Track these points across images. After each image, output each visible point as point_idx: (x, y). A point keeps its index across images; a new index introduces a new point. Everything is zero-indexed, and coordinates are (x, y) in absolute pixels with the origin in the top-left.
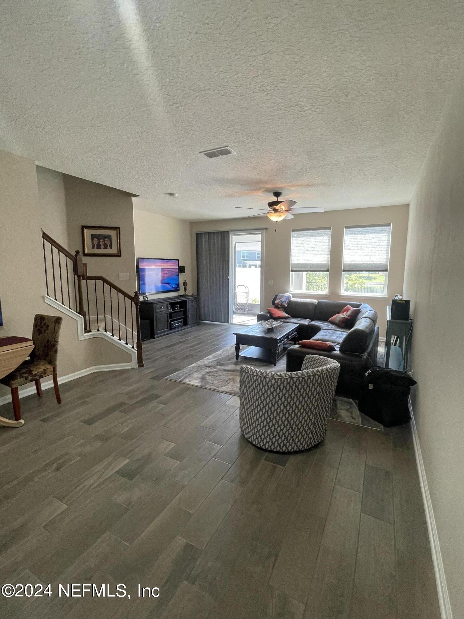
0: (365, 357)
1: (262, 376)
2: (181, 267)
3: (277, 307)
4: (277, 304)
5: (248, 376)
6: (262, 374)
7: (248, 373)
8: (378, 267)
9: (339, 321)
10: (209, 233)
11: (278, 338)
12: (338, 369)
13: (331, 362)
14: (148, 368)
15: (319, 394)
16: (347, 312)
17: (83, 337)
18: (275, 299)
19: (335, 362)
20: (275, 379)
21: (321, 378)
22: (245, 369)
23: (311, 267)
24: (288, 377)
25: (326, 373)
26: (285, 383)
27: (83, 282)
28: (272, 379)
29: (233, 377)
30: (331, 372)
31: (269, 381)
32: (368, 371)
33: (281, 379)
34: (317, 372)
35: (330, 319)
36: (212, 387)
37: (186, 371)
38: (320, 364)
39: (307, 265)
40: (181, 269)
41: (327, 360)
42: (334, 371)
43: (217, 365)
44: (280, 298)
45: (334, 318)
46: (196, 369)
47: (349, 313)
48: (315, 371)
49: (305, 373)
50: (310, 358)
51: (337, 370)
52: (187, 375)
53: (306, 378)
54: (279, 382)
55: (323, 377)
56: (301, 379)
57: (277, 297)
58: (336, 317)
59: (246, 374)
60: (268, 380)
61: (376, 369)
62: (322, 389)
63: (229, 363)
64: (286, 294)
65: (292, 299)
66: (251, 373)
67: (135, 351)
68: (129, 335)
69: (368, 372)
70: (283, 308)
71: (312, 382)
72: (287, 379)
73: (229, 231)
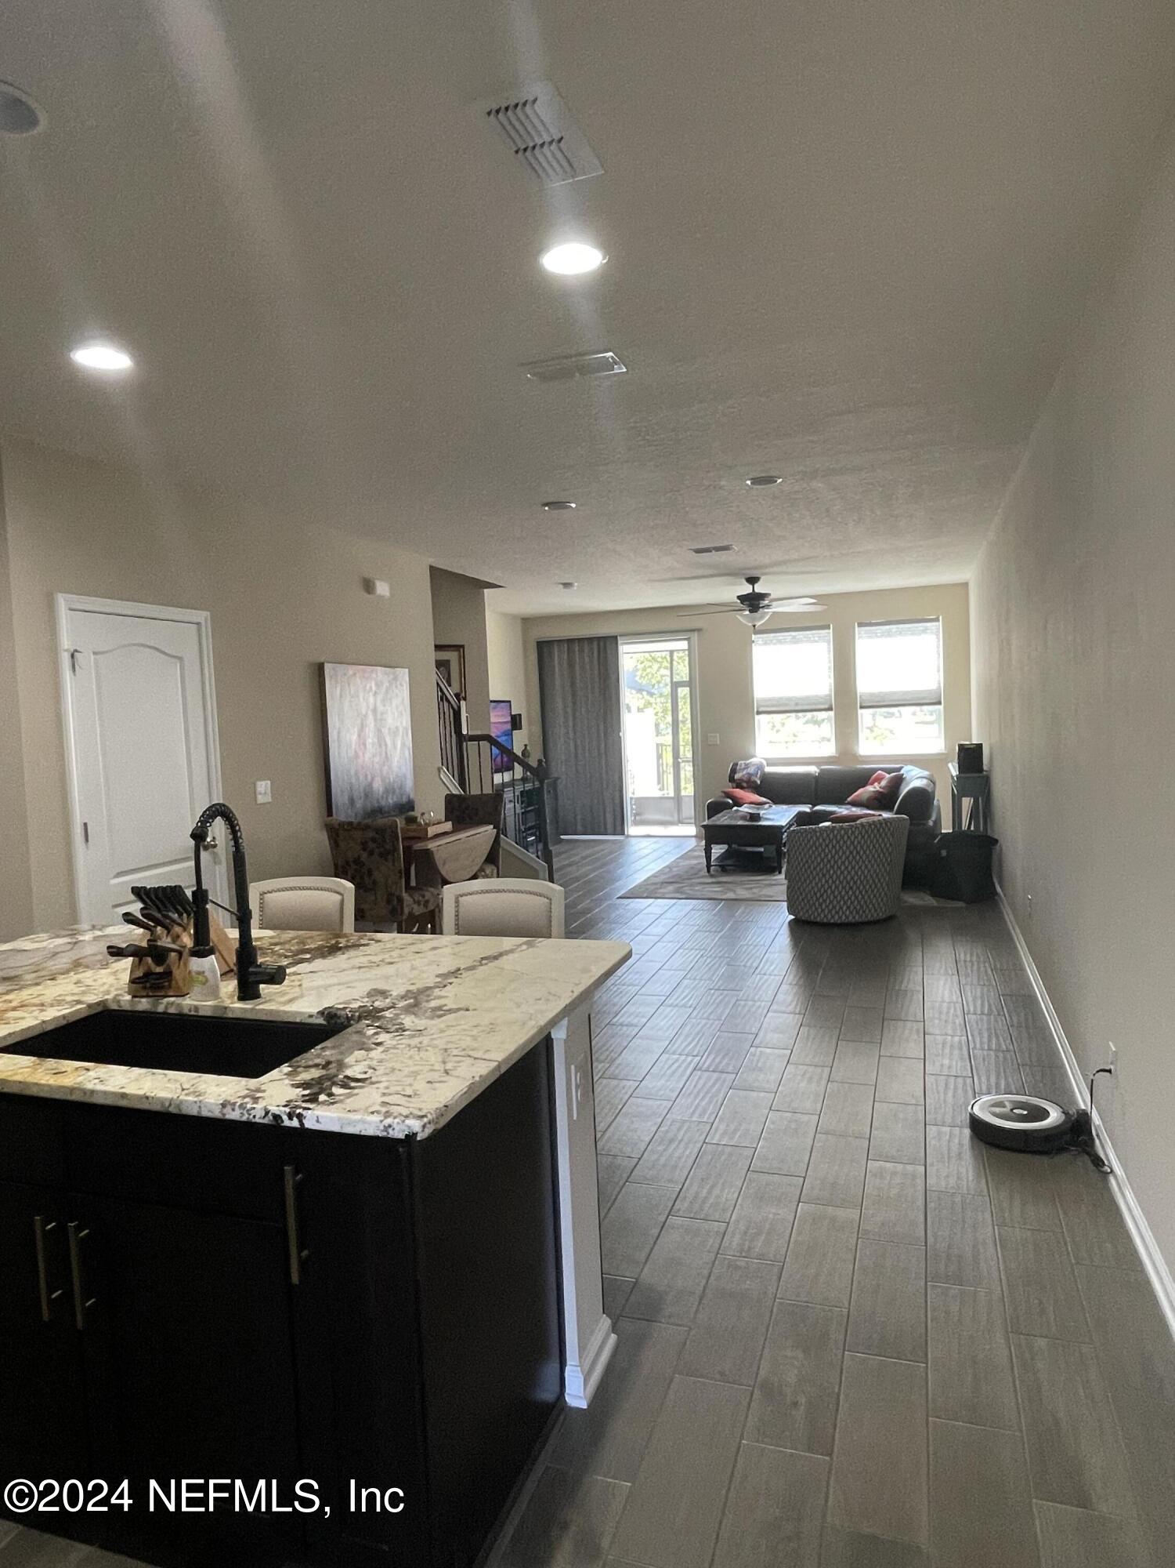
2: (515, 715)
3: (739, 786)
4: (739, 779)
8: (924, 698)
9: (868, 799)
10: (570, 641)
16: (879, 783)
18: (734, 771)
23: (797, 704)
32: (935, 840)
35: (849, 799)
39: (790, 699)
40: (516, 722)
44: (744, 769)
45: (858, 796)
47: (883, 783)
57: (738, 767)
58: (861, 793)
61: (946, 836)
64: (753, 760)
65: (768, 769)
67: (544, 863)
69: (934, 842)
70: (752, 788)
73: (616, 637)
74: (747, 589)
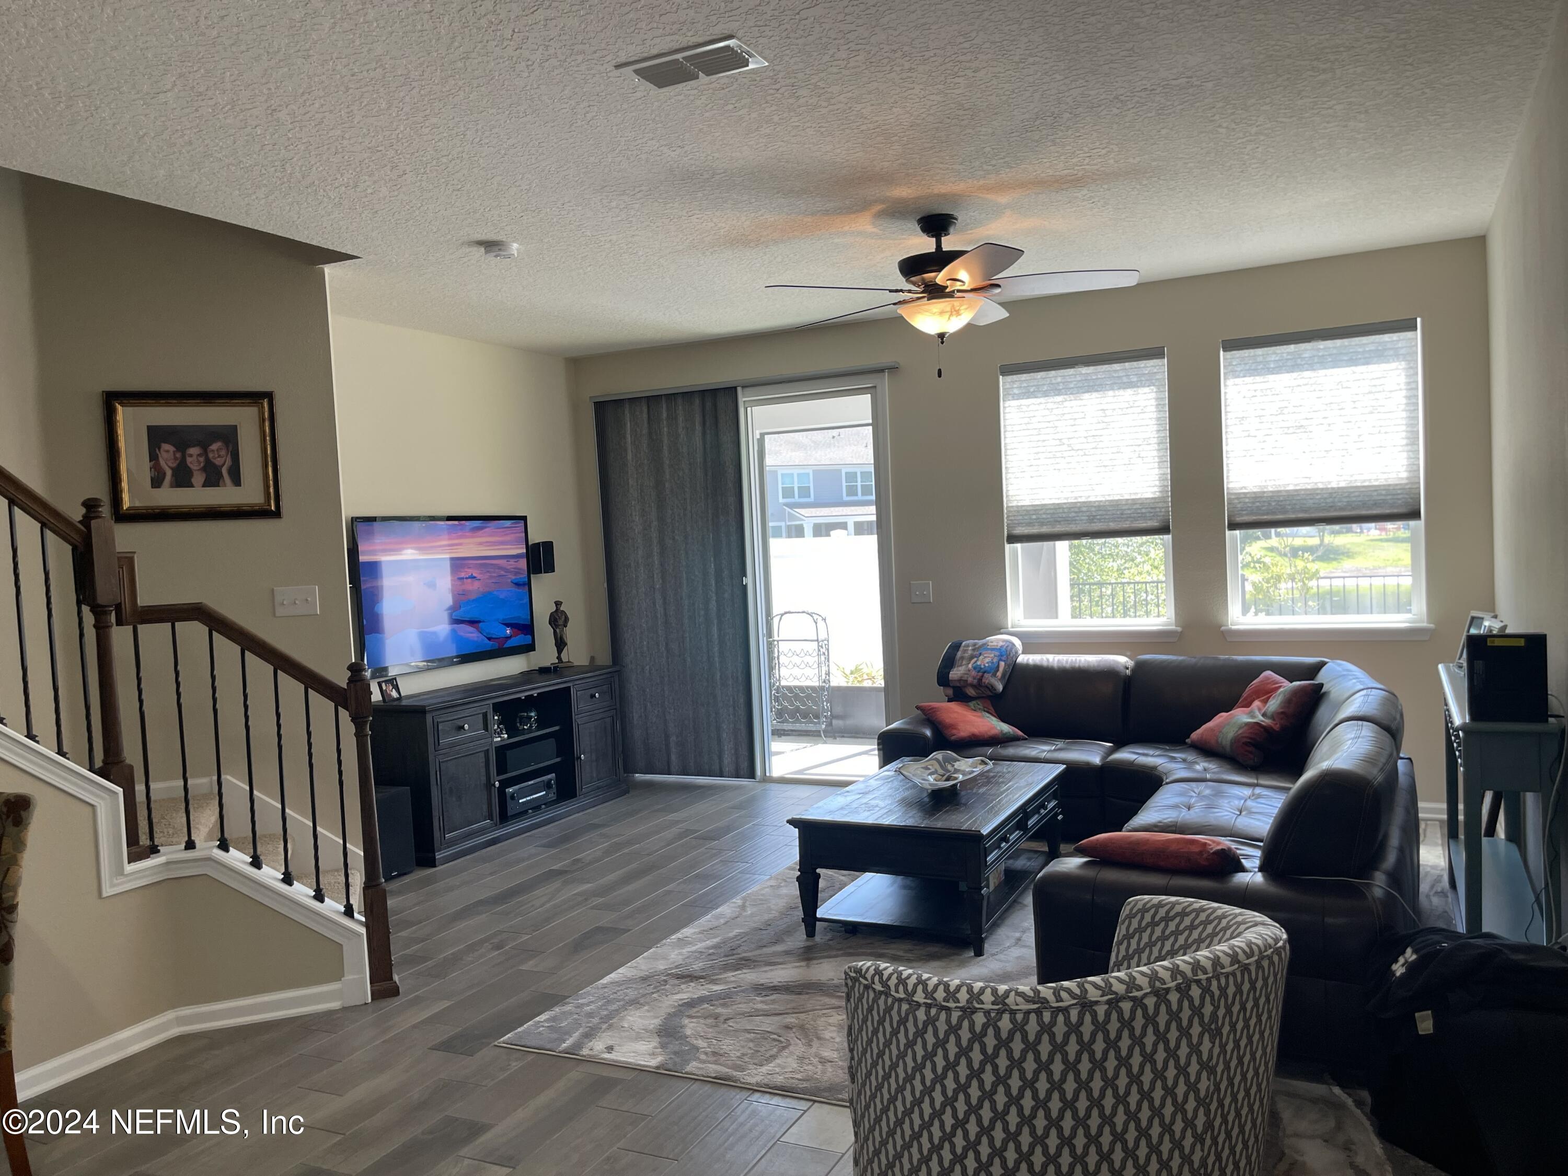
0: (1378, 892)
1: (951, 1005)
2: (537, 545)
3: (959, 694)
4: (960, 680)
5: (888, 1010)
6: (951, 995)
7: (887, 994)
8: (1376, 504)
9: (1236, 741)
10: (652, 400)
11: (985, 831)
12: (1279, 955)
13: (1244, 923)
14: (417, 1001)
15: (1212, 1071)
16: (1265, 702)
17: (121, 879)
18: (949, 661)
19: (1263, 924)
20: (1013, 1013)
21: (1212, 997)
22: (869, 976)
23: (1092, 519)
24: (1068, 1001)
25: (1233, 974)
26: (1060, 1029)
27: (120, 637)
28: (1000, 1013)
29: (802, 1016)
30: (1253, 968)
31: (985, 1027)
32: (1403, 952)
33: (1038, 1012)
34: (1195, 973)
35: (1195, 735)
36: (713, 1069)
37: (588, 1004)
38: (1195, 934)
39: (1076, 508)
40: (540, 558)
41: (1224, 916)
42: (1265, 963)
43: (726, 968)
44: (972, 657)
45: (1212, 730)
46: (632, 994)
47: (1274, 704)
48: (1183, 967)
49: (1142, 981)
50: (1144, 910)
51: (1276, 958)
52: (596, 1020)
53: (1150, 1002)
54: (1032, 1027)
55: (1223, 990)
56: (1126, 1006)
57: (959, 654)
58: (1220, 726)
59: (875, 1000)
60: (979, 1019)
61: (1439, 943)
62: (1223, 1047)
63: (775, 954)
64: (997, 639)
65: (1023, 659)
66: (902, 995)
67: (358, 926)
68: (331, 858)
69: (1401, 960)
70: (988, 697)
71: (1174, 1016)
72: (1065, 1011)
73: (735, 388)
74: (925, 244)
